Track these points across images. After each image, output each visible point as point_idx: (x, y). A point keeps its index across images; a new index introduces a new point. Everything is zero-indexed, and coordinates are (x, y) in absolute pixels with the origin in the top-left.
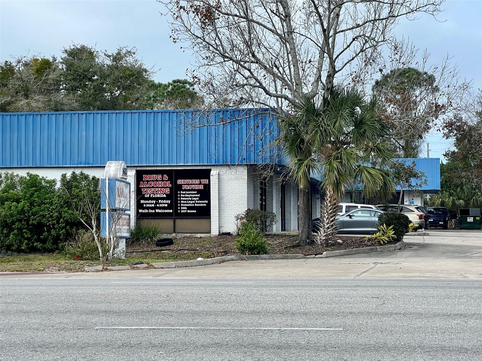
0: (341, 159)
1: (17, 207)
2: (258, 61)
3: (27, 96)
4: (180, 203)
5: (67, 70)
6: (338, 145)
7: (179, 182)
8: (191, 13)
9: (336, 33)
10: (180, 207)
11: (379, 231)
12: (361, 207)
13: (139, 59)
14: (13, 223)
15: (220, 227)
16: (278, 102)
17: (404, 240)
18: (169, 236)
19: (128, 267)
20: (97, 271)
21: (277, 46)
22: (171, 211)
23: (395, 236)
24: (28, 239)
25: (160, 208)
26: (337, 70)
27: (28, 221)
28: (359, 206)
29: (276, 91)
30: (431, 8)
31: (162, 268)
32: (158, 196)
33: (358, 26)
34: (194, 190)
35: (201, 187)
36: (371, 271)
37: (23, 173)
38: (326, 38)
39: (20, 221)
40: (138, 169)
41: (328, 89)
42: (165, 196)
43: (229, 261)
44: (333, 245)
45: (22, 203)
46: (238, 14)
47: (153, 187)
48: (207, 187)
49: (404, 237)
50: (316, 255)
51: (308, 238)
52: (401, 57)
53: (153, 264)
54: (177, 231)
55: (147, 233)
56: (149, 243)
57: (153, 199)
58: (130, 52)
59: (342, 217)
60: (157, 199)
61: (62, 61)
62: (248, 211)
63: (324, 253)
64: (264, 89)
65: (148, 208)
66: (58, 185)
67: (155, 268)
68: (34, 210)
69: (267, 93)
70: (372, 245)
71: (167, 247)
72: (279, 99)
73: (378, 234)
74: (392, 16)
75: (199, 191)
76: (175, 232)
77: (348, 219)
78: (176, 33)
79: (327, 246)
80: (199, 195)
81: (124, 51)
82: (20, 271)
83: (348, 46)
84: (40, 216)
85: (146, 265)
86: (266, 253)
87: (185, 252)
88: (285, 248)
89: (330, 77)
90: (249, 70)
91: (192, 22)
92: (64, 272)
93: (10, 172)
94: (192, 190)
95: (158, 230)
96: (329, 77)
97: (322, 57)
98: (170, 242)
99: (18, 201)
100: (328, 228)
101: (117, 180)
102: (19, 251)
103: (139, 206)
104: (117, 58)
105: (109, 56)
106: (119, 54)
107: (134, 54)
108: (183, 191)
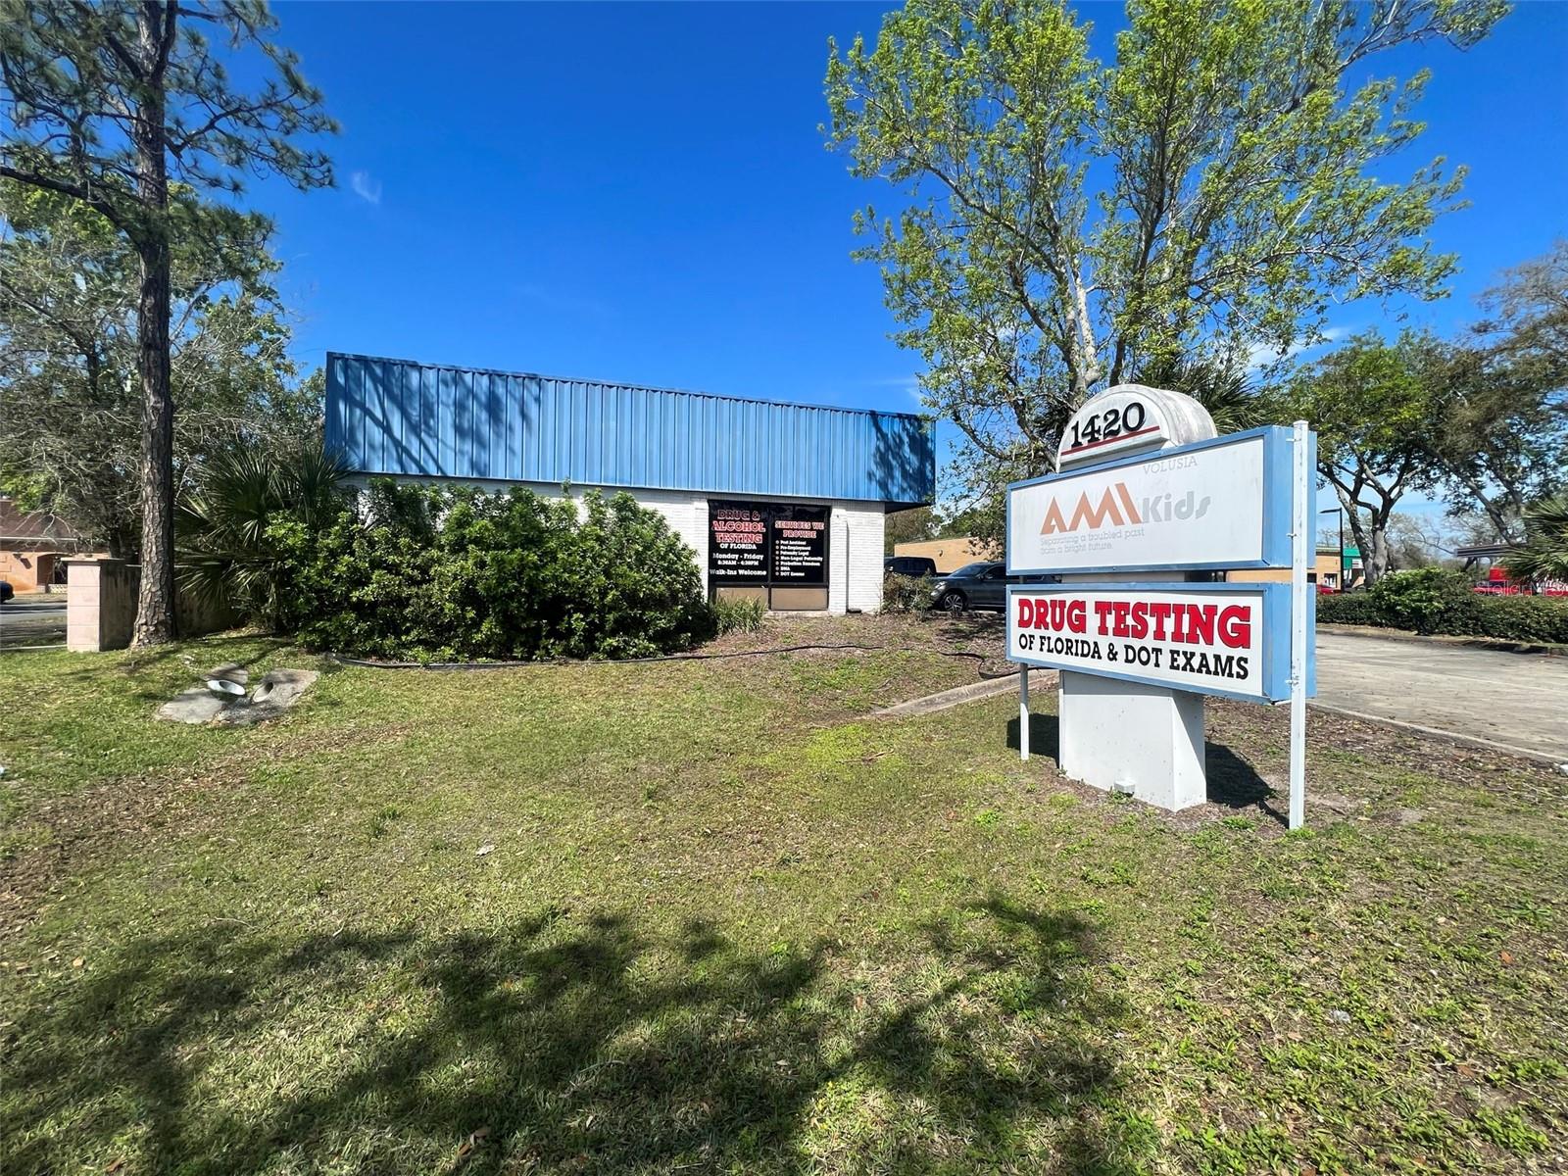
4: (780, 560)
7: (779, 524)
10: (780, 566)
15: (846, 601)
22: (765, 573)
25: (746, 568)
32: (743, 546)
34: (802, 540)
35: (813, 535)
40: (712, 497)
42: (754, 547)
47: (735, 531)
48: (825, 535)
54: (773, 606)
57: (734, 551)
60: (741, 552)
65: (725, 567)
75: (809, 542)
76: (770, 608)
80: (809, 548)
94: (799, 539)
103: (714, 563)
108: (785, 539)
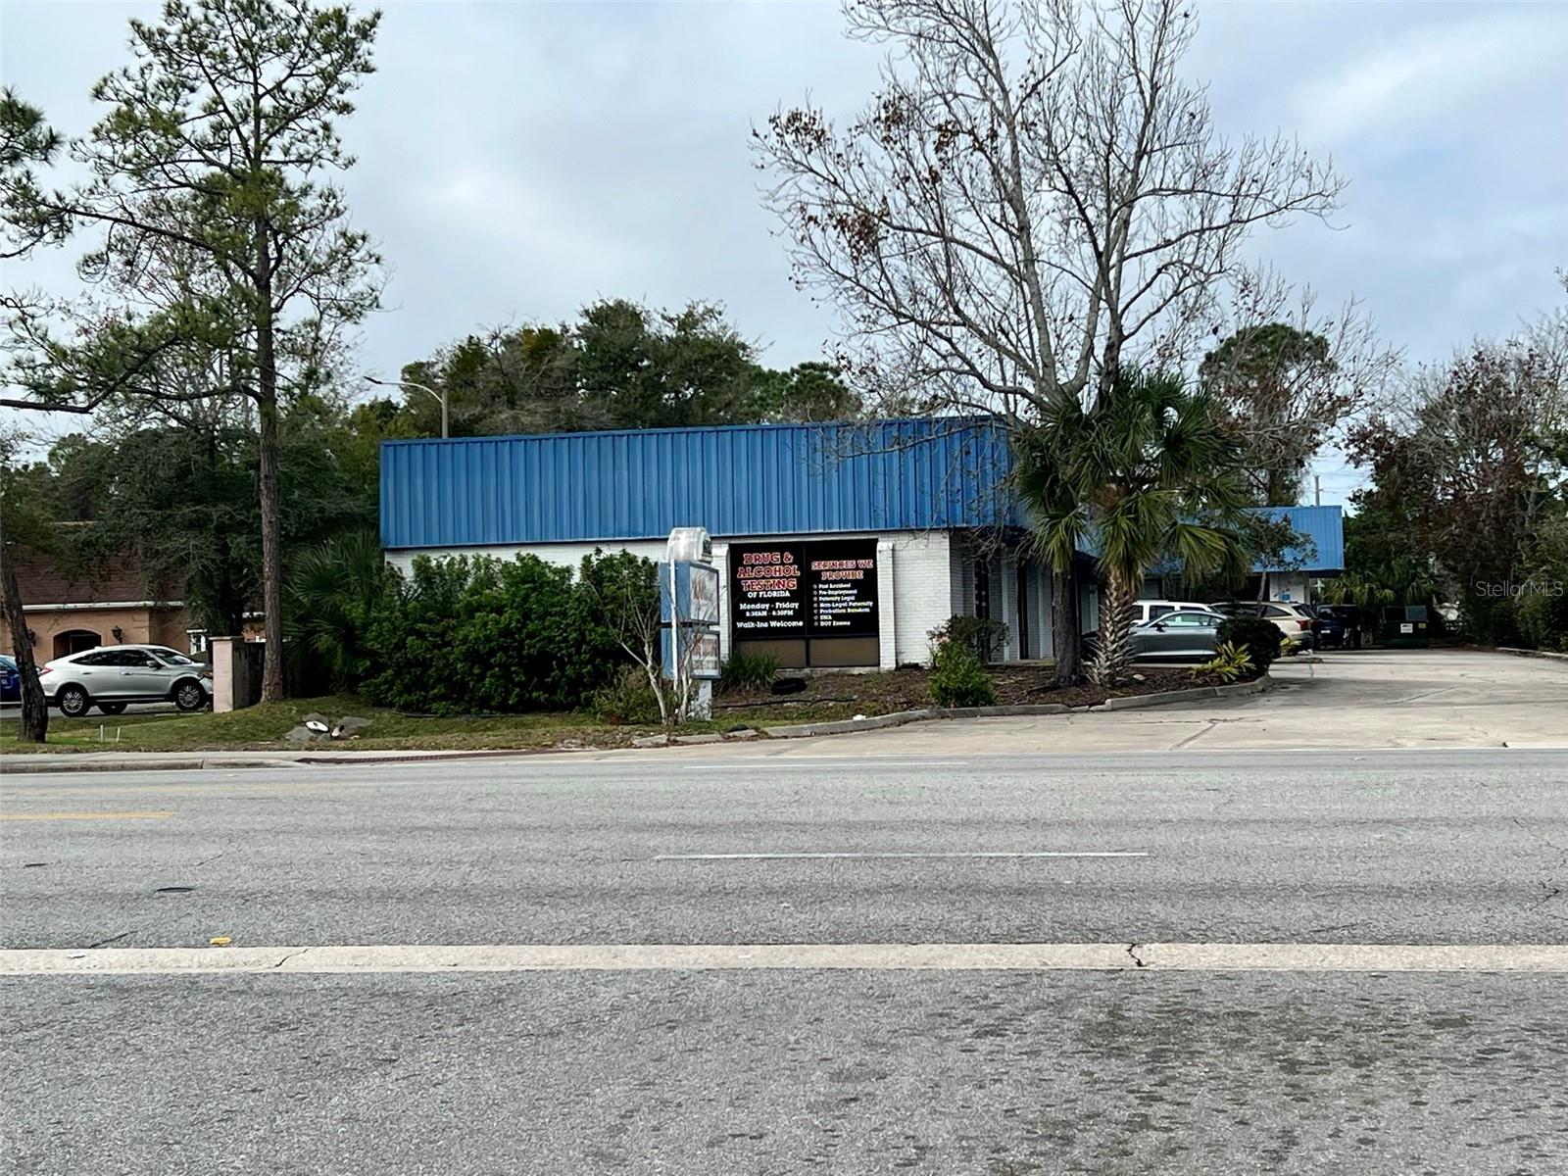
0: (1136, 511)
1: (497, 622)
2: (966, 322)
3: (512, 404)
4: (819, 608)
5: (589, 349)
6: (1131, 484)
7: (816, 566)
8: (830, 229)
9: (1122, 259)
10: (819, 614)
11: (1219, 655)
12: (1182, 608)
13: (731, 324)
14: (492, 653)
15: (897, 654)
16: (1007, 403)
17: (1270, 673)
18: (798, 674)
19: (717, 736)
20: (658, 745)
21: (1004, 290)
22: (801, 624)
23: (1252, 666)
24: (520, 684)
25: (779, 619)
26: (1126, 333)
27: (520, 648)
28: (1177, 605)
29: (1004, 379)
30: (1318, 202)
31: (786, 737)
32: (775, 594)
33: (1168, 243)
34: (846, 581)
35: (860, 575)
36: (1205, 736)
37: (509, 556)
38: (1104, 271)
39: (505, 649)
40: (733, 542)
41: (1109, 373)
42: (788, 594)
43: (917, 720)
44: (1124, 685)
45: (507, 615)
46: (925, 228)
47: (764, 578)
48: (871, 575)
49: (1272, 666)
50: (1090, 706)
51: (1074, 672)
52: (1256, 302)
53: (767, 729)
54: (812, 662)
55: (754, 669)
56: (757, 688)
57: (763, 600)
58: (711, 311)
59: (1143, 627)
60: (772, 601)
61: (577, 332)
62: (954, 621)
63: (1109, 701)
64: (980, 376)
65: (755, 619)
66: (576, 578)
67: (771, 738)
68: (531, 627)
69: (986, 384)
70: (1205, 684)
71: (795, 696)
72: (1011, 397)
73: (1216, 661)
74: (1235, 220)
75: (855, 584)
76: (808, 665)
77: (1154, 632)
78: (803, 269)
79: (1114, 686)
80: (855, 592)
81: (700, 309)
82: (508, 749)
83: (1149, 285)
84: (544, 639)
85: (753, 732)
86: (990, 703)
87: (831, 704)
88: (1029, 693)
89: (1113, 348)
90: (949, 340)
91: (833, 247)
92: (592, 748)
93: (483, 553)
94: (841, 581)
95: (776, 661)
96: (1109, 348)
97: (1095, 310)
98: (798, 685)
99: (500, 611)
100: (1115, 651)
101: (692, 565)
102: (504, 709)
103: (737, 615)
104: (687, 322)
105: (671, 320)
106: (690, 314)
107: (720, 314)
108: (824, 583)
